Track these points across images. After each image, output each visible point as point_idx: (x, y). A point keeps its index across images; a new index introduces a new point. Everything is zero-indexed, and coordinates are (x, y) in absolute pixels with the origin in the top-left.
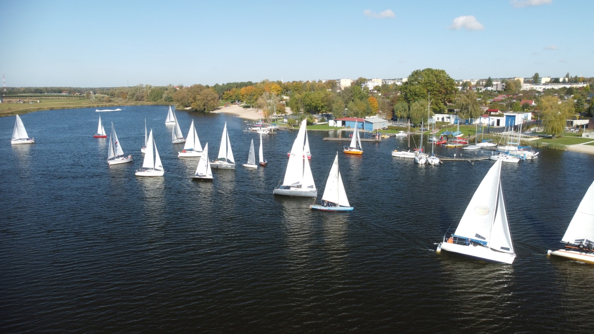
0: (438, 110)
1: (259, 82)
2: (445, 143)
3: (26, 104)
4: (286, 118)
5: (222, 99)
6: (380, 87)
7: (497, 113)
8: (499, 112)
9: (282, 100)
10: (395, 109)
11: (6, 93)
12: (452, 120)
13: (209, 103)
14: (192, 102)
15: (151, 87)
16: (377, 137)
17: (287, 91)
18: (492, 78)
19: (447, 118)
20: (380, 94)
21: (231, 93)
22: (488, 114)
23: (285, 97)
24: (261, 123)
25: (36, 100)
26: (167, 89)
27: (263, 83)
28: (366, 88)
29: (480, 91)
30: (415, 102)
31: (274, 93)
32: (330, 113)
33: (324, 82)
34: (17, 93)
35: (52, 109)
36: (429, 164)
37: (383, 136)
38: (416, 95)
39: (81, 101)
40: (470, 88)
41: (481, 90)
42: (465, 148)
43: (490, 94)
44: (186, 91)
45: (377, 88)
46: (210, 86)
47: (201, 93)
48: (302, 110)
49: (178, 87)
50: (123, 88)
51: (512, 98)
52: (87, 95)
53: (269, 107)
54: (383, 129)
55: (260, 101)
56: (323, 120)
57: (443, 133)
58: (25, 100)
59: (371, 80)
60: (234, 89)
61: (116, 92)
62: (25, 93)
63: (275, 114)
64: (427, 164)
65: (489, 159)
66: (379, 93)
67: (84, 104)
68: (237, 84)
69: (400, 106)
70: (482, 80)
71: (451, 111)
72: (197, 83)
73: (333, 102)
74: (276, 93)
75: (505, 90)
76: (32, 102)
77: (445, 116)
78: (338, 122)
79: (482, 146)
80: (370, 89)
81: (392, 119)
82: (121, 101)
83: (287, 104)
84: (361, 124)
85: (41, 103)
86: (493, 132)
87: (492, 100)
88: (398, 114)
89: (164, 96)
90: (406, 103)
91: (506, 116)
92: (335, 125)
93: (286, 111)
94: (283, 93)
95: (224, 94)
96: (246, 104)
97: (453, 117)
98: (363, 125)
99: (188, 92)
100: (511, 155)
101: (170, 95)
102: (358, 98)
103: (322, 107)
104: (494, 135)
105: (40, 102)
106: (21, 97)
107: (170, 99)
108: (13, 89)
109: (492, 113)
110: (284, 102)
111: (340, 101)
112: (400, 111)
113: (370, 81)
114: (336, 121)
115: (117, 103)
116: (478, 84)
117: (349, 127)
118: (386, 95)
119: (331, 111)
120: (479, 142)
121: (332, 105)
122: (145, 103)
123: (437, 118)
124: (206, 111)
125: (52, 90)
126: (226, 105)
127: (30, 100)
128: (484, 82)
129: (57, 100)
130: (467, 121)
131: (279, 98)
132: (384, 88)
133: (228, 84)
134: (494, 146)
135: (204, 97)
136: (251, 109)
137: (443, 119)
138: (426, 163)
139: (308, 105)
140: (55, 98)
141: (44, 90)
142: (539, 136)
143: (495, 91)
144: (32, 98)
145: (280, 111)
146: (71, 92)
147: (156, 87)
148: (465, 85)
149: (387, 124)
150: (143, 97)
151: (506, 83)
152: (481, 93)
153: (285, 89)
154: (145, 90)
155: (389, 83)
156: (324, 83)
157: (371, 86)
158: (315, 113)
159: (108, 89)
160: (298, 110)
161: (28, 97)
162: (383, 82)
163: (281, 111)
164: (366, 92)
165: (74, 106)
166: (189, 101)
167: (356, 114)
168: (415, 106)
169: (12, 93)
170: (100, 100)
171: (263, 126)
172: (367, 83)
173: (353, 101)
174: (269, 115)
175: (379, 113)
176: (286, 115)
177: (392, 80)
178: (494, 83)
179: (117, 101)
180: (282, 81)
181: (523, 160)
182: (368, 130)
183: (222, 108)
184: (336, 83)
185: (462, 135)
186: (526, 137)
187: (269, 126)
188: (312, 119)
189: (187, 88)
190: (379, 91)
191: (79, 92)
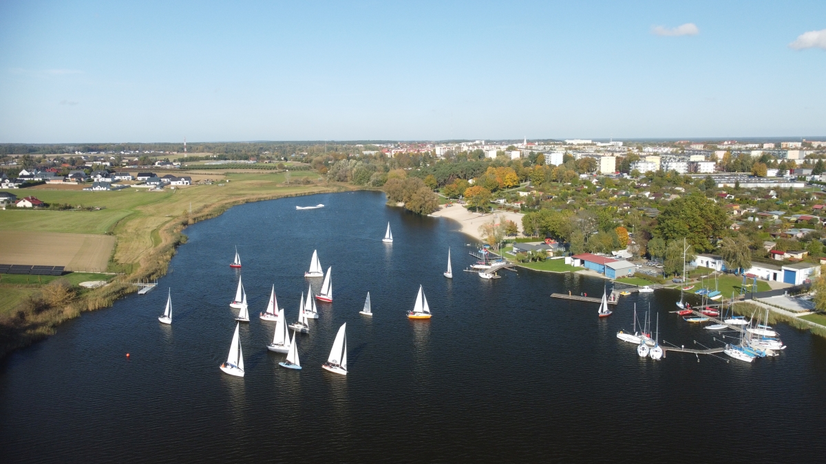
10: (649, 246)
12: (718, 266)
13: (427, 204)
16: (613, 298)
19: (713, 263)
38: (674, 231)
47: (417, 191)
48: (537, 230)
77: (711, 260)
81: (646, 255)
88: (652, 252)
91: (786, 270)
93: (518, 230)
97: (720, 263)
112: (654, 249)
114: (574, 258)
115: (317, 186)
122: (349, 186)
123: (701, 261)
124: (422, 214)
130: (737, 270)
135: (421, 198)
137: (707, 263)
140: (243, 171)
163: (512, 230)
169: (193, 159)
179: (316, 182)
183: (442, 208)
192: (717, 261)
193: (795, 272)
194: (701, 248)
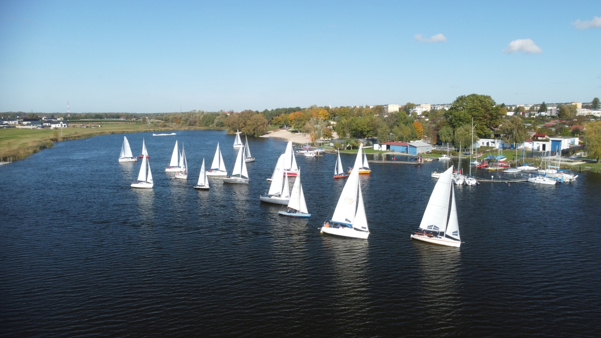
0: (484, 134)
1: (307, 108)
2: (486, 167)
3: (89, 128)
4: (333, 142)
5: (271, 124)
6: (428, 112)
7: (544, 138)
8: (547, 137)
9: (329, 125)
10: (440, 134)
11: (69, 119)
12: (497, 145)
13: (259, 128)
14: (242, 127)
15: (203, 113)
16: (419, 160)
17: (335, 116)
18: (546, 103)
19: (492, 142)
20: (427, 120)
21: (279, 118)
22: (535, 139)
23: (332, 123)
24: (308, 147)
25: (97, 125)
26: (218, 115)
27: (312, 108)
28: (414, 114)
29: (532, 116)
30: (459, 127)
31: (322, 118)
32: (375, 138)
33: (371, 107)
34: (80, 119)
35: (113, 133)
36: (467, 185)
37: (426, 159)
38: (460, 120)
39: (138, 126)
40: (523, 113)
41: (534, 115)
42: (505, 171)
43: (542, 119)
44: (237, 116)
45: (425, 114)
46: (260, 111)
47: (251, 118)
48: (348, 135)
49: (229, 113)
50: (176, 113)
51: (564, 124)
52: (143, 120)
53: (316, 132)
54: (427, 153)
55: (308, 125)
56: (368, 144)
57: (486, 157)
58: (88, 125)
59: (420, 105)
60: (282, 114)
61: (171, 117)
62: (86, 118)
63: (322, 138)
64: (465, 185)
65: (527, 181)
66: (427, 118)
67: (142, 128)
68: (286, 109)
69: (445, 131)
70: (537, 105)
71: (497, 136)
72: (248, 109)
73: (378, 127)
74: (324, 118)
75: (559, 115)
76: (94, 126)
77: (490, 141)
78: (382, 146)
79: (523, 169)
80: (418, 114)
81: (437, 144)
82: (175, 125)
83: (334, 129)
84: (406, 148)
85: (102, 128)
86: (536, 157)
87: (543, 125)
88: (443, 138)
89: (216, 121)
90: (451, 128)
91: (552, 141)
92: (380, 149)
93: (333, 136)
94: (330, 118)
95: (273, 119)
96: (295, 128)
97: (498, 141)
98: (407, 149)
99: (239, 117)
100: (549, 177)
101: (222, 120)
102: (404, 123)
103: (368, 131)
104: (537, 159)
105: (101, 126)
106: (83, 122)
107: (222, 124)
108: (75, 114)
109: (539, 138)
110: (331, 127)
111: (385, 126)
112: (444, 136)
113: (419, 107)
114: (381, 145)
115: (172, 127)
116: (532, 109)
117: (393, 151)
118: (433, 121)
119: (376, 135)
120: (520, 166)
121: (377, 129)
122: (198, 128)
123: (482, 142)
124: (255, 136)
125: (111, 115)
126: (275, 130)
127: (92, 125)
128: (539, 108)
129: (116, 125)
130: (512, 146)
131: (326, 123)
132: (432, 114)
133: (277, 110)
134: (536, 170)
135: (254, 122)
136: (299, 133)
137: (488, 143)
138: (463, 184)
139: (354, 130)
140: (114, 123)
141: (104, 116)
142: (583, 161)
143: (548, 117)
144: (94, 123)
145: (326, 136)
146: (129, 117)
147: (208, 113)
148: (517, 110)
149: (431, 148)
150: (195, 122)
151: (560, 108)
152: (533, 119)
153: (333, 114)
154: (198, 115)
155: (438, 109)
156: (372, 109)
157: (419, 111)
158: (361, 138)
159: (162, 115)
160: (344, 134)
161: (90, 122)
162: (431, 108)
163: (328, 135)
164: (414, 117)
165: (133, 130)
166: (240, 126)
167: (401, 139)
168: (460, 131)
169: (75, 118)
170: (156, 125)
171: (310, 150)
172: (415, 108)
173: (398, 126)
174: (316, 139)
175: (424, 137)
176: (332, 140)
177: (441, 105)
178: (549, 108)
179: (171, 126)
180: (330, 106)
181: (560, 183)
182: (412, 153)
183: (271, 133)
184: (384, 109)
185: (506, 159)
186: (569, 162)
187: (315, 149)
188: (357, 143)
189: (237, 114)
190: (427, 116)
191: (135, 117)
192: (496, 141)
193: (561, 141)
194: (482, 133)
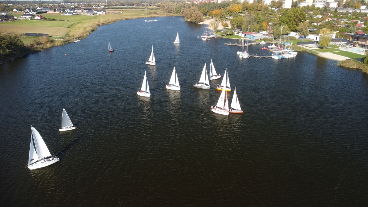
11: (107, 6)
13: (198, 18)
21: (212, 12)
47: (194, 13)
76: (119, 13)
99: (189, 11)
105: (122, 13)
124: (196, 23)
126: (208, 19)
140: (130, 9)
169: (110, 5)
183: (205, 21)
